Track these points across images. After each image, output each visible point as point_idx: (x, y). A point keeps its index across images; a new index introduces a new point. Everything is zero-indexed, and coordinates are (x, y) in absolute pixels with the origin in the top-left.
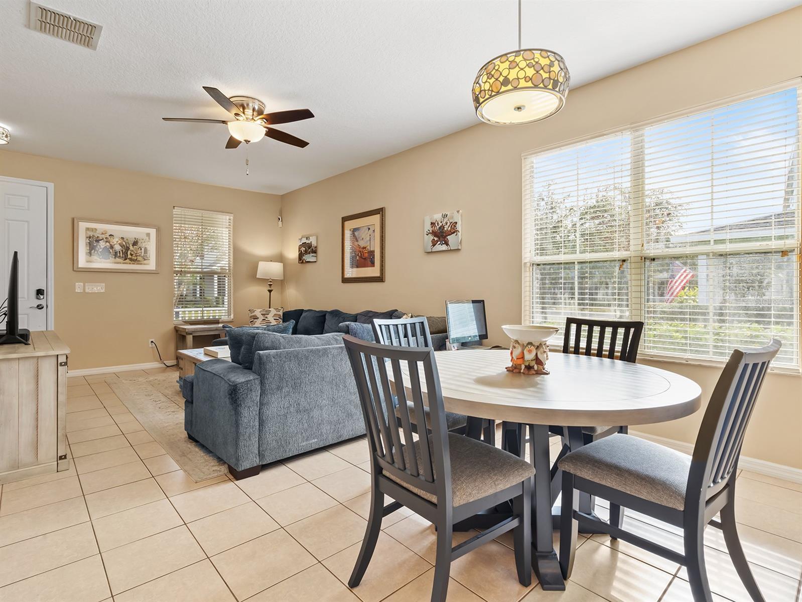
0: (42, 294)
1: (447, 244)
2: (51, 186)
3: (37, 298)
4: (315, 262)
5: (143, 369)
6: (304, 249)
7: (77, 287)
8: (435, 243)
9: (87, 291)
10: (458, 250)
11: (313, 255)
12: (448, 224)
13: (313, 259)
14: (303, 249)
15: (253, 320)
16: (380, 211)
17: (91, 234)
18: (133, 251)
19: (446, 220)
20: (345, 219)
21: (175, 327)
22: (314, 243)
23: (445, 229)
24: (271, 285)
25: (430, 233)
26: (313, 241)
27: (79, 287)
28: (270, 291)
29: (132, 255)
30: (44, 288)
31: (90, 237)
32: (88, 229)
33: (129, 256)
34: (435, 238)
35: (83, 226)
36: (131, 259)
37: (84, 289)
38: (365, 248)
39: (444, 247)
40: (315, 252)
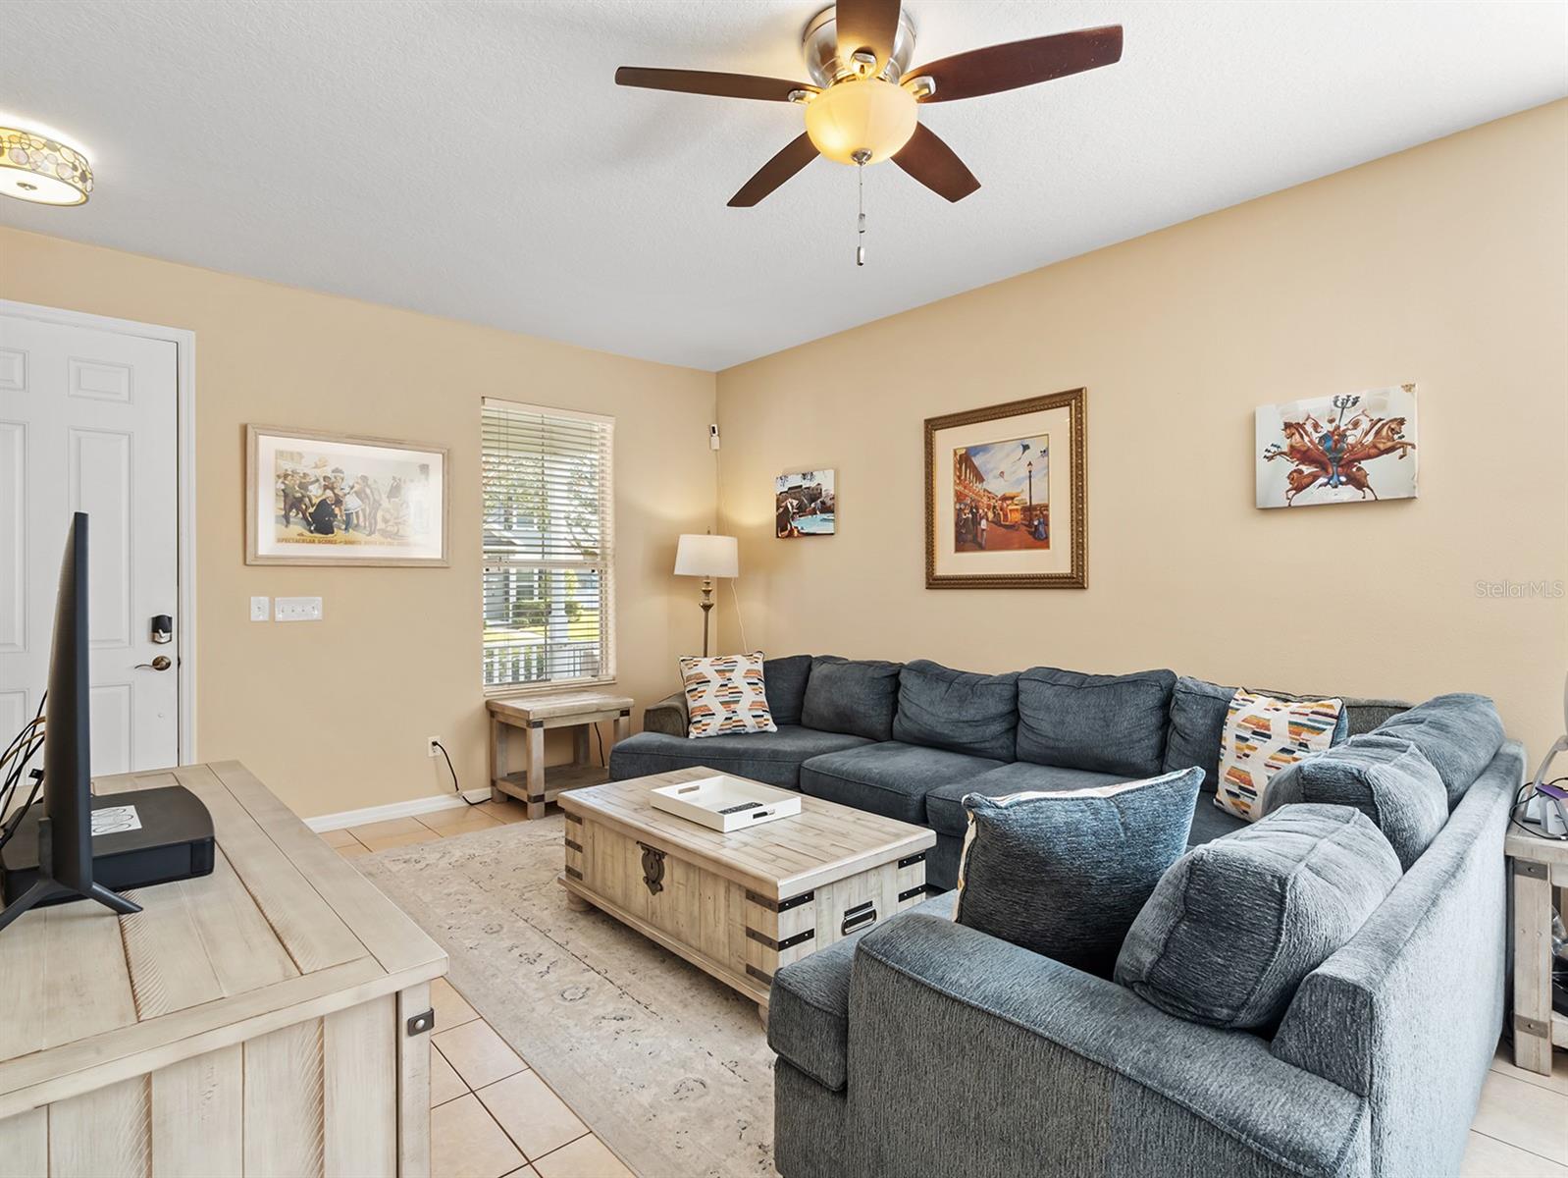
0: (167, 630)
1: (1360, 483)
2: (188, 338)
3: (154, 641)
4: (832, 534)
5: (413, 814)
6: (795, 502)
7: (254, 608)
8: (1306, 481)
9: (279, 617)
10: (1412, 499)
11: (825, 516)
12: (1365, 425)
13: (829, 528)
14: (792, 503)
15: (695, 686)
16: (1072, 399)
17: (289, 466)
18: (388, 511)
19: (1350, 414)
20: (933, 425)
21: (487, 702)
22: (828, 487)
23: (1351, 440)
24: (710, 591)
25: (1281, 453)
26: (826, 482)
27: (258, 609)
28: (707, 608)
29: (386, 521)
30: (170, 612)
31: (286, 476)
32: (280, 454)
33: (380, 525)
34: (1303, 467)
35: (268, 448)
36: (384, 533)
37: (272, 614)
38: (1012, 498)
39: (1348, 493)
40: (827, 509)
